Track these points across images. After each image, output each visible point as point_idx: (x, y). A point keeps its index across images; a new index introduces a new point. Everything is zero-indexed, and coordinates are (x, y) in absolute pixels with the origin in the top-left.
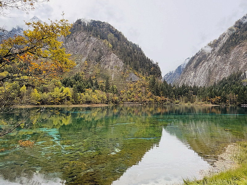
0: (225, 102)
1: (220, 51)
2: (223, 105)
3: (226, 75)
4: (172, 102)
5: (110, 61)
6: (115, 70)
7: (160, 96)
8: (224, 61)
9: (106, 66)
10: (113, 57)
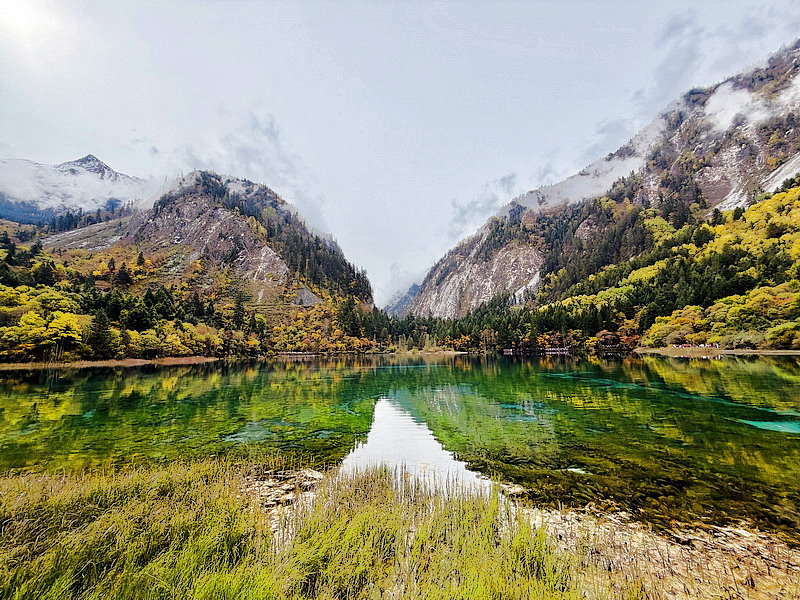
0: (478, 347)
1: (477, 256)
2: (474, 352)
3: (486, 298)
4: (382, 349)
5: (258, 262)
6: (267, 281)
7: (359, 337)
8: (483, 273)
9: (249, 273)
10: (267, 253)
